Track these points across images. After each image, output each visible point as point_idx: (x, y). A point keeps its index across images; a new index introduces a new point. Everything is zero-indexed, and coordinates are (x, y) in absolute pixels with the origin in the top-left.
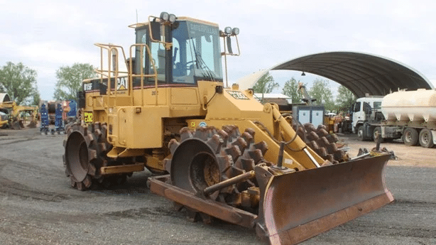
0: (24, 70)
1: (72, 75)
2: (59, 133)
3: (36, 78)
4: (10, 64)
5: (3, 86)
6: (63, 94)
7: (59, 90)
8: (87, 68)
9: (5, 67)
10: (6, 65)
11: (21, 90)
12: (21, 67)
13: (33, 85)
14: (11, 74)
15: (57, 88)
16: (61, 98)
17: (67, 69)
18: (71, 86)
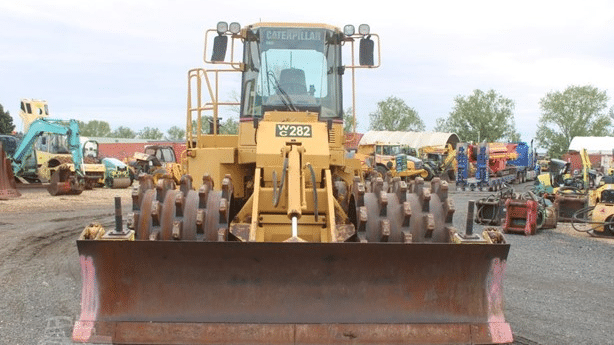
0: (496, 100)
1: (563, 105)
2: (481, 190)
3: (513, 111)
4: (478, 92)
5: (468, 124)
6: (549, 133)
7: (545, 128)
8: (588, 93)
9: (471, 98)
10: (473, 94)
11: (491, 129)
12: (492, 96)
13: (509, 121)
14: (479, 106)
15: (541, 124)
16: (546, 139)
17: (557, 96)
18: (562, 122)
